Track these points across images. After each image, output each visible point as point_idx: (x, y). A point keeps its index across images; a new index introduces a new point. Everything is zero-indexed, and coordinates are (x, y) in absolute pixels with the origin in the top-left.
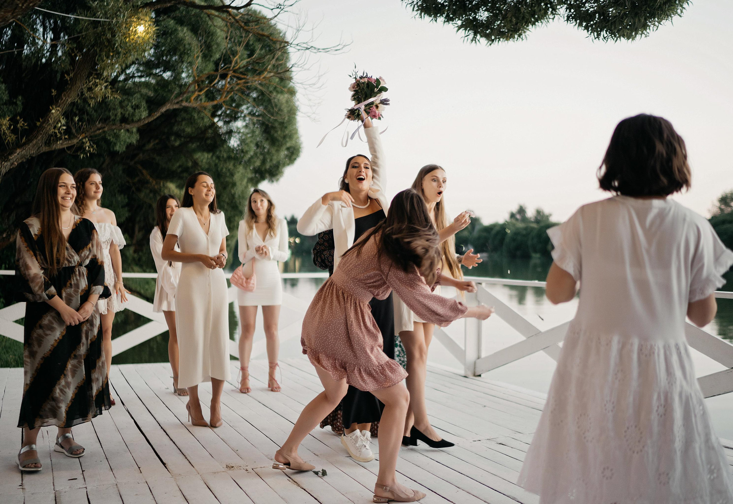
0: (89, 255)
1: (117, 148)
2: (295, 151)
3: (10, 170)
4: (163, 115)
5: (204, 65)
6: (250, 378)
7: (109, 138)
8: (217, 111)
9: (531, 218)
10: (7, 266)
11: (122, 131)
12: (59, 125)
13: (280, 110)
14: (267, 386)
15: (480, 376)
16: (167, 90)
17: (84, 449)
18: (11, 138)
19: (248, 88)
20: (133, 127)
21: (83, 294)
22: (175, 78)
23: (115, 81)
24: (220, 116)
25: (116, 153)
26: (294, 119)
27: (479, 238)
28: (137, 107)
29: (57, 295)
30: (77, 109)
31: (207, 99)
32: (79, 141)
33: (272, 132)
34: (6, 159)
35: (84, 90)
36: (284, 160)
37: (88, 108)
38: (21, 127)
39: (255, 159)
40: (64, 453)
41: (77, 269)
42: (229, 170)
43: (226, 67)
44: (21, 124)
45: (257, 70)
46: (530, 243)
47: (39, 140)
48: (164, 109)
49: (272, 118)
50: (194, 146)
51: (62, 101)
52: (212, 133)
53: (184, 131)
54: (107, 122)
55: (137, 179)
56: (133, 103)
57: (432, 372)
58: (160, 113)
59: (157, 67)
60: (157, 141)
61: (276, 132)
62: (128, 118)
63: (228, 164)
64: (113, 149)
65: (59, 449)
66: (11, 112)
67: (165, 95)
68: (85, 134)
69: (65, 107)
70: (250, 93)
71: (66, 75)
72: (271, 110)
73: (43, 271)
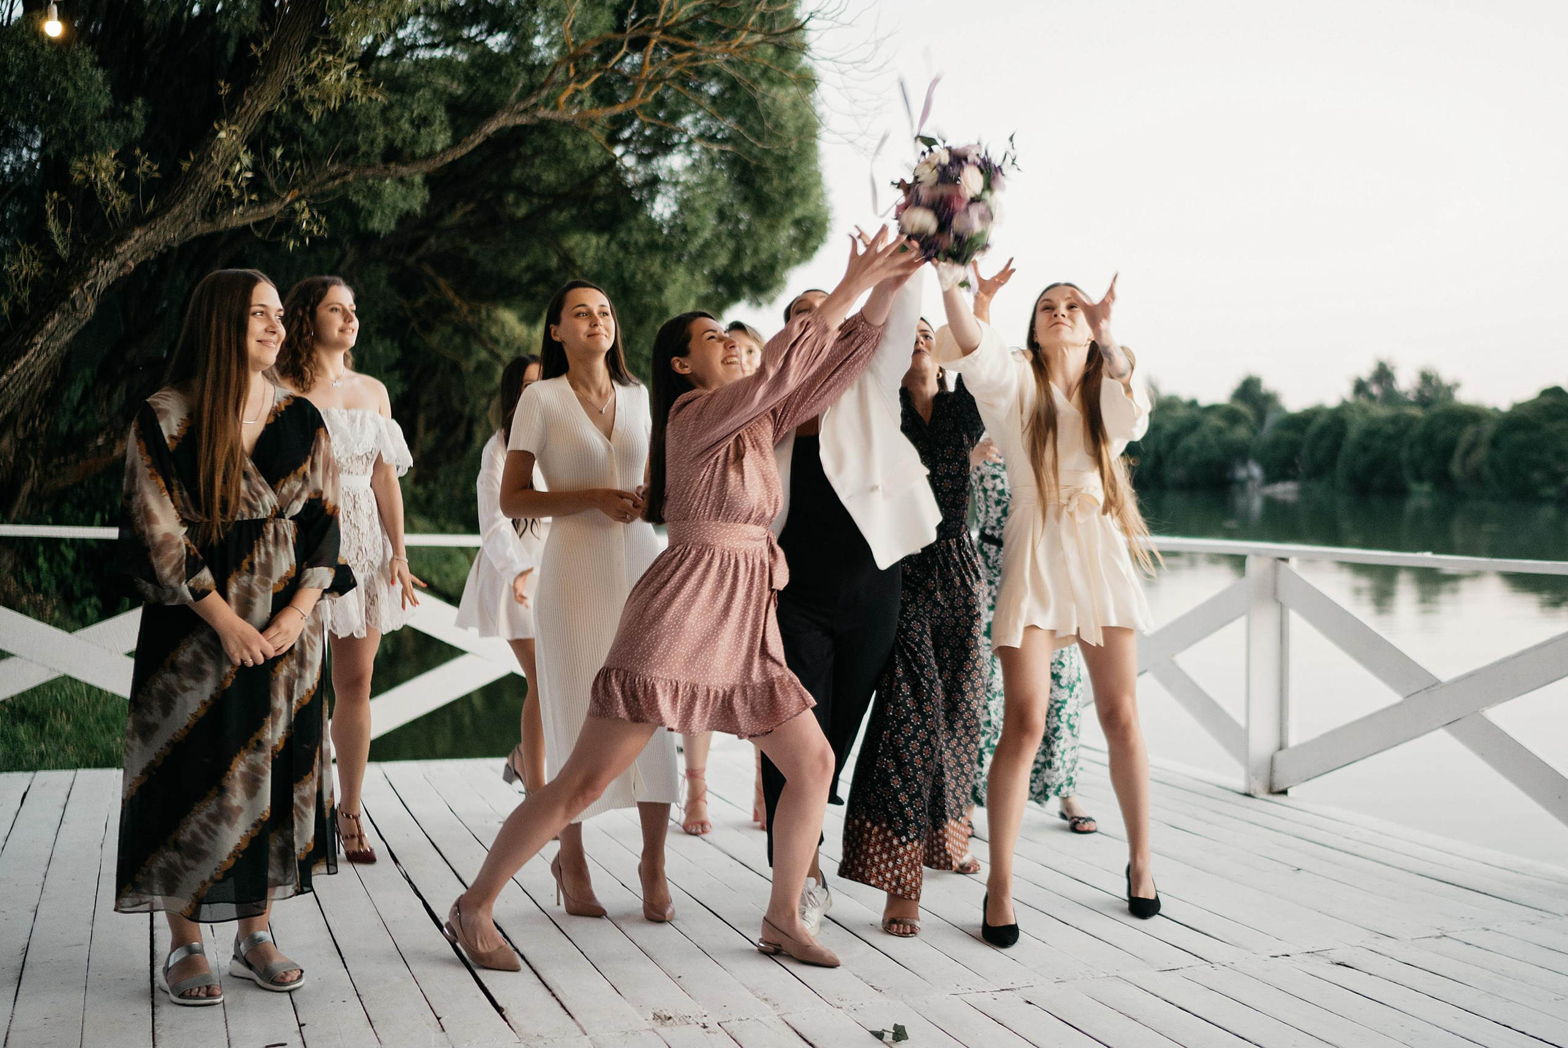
0: (302, 490)
1: (375, 224)
2: (814, 229)
3: (118, 280)
4: (488, 140)
5: (589, 16)
6: (708, 797)
7: (354, 199)
8: (621, 129)
9: (1407, 393)
10: (107, 517)
11: (388, 181)
12: (237, 168)
13: (778, 126)
14: (751, 817)
15: (1284, 792)
16: (496, 79)
17: (302, 971)
18: (120, 201)
19: (700, 72)
20: (416, 173)
21: (281, 588)
22: (515, 48)
23: (369, 57)
24: (627, 142)
25: (373, 236)
26: (813, 146)
27: (1276, 444)
28: (424, 121)
29: (217, 589)
30: (278, 127)
31: (597, 102)
32: (285, 207)
33: (759, 181)
34: (110, 254)
35: (296, 81)
36: (788, 251)
37: (305, 126)
38: (145, 174)
39: (716, 249)
40: (254, 981)
41: (271, 527)
42: (651, 276)
43: (643, 20)
44: (145, 166)
45: (722, 28)
46: (1404, 455)
47: (187, 206)
48: (491, 128)
49: (760, 146)
50: (564, 216)
51: (243, 110)
52: (608, 185)
53: (538, 179)
54: (350, 160)
55: (421, 301)
56: (415, 115)
57: (1162, 783)
58: (482, 135)
59: (474, 20)
60: (472, 206)
61: (769, 180)
62: (401, 150)
63: (649, 262)
64: (366, 225)
65: (243, 970)
66: (118, 137)
67: (492, 91)
68: (300, 190)
69: (251, 124)
70: (701, 85)
71: (253, 46)
72: (757, 127)
73: (185, 529)
